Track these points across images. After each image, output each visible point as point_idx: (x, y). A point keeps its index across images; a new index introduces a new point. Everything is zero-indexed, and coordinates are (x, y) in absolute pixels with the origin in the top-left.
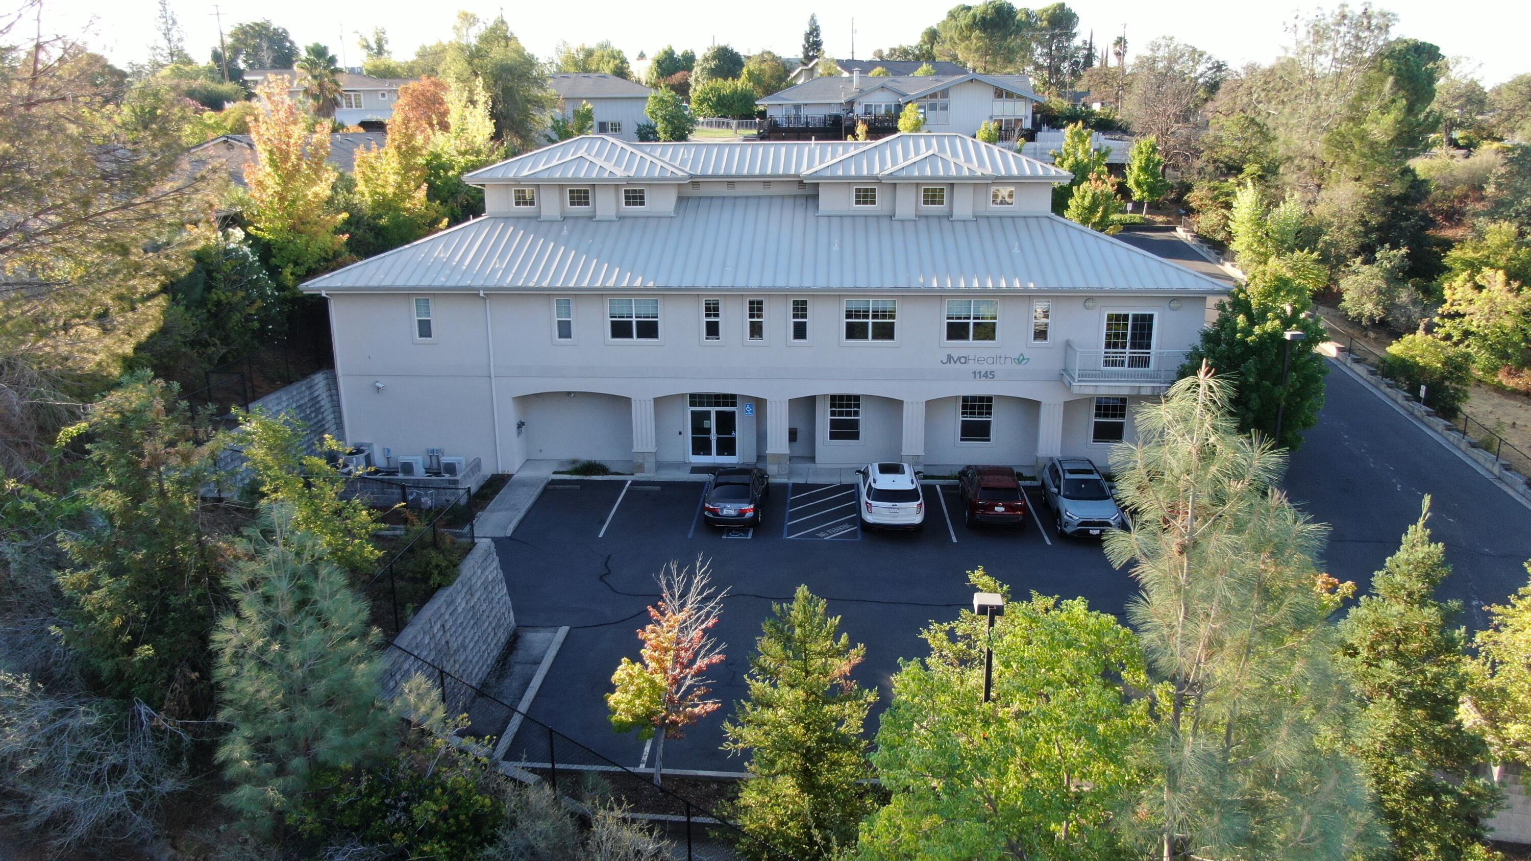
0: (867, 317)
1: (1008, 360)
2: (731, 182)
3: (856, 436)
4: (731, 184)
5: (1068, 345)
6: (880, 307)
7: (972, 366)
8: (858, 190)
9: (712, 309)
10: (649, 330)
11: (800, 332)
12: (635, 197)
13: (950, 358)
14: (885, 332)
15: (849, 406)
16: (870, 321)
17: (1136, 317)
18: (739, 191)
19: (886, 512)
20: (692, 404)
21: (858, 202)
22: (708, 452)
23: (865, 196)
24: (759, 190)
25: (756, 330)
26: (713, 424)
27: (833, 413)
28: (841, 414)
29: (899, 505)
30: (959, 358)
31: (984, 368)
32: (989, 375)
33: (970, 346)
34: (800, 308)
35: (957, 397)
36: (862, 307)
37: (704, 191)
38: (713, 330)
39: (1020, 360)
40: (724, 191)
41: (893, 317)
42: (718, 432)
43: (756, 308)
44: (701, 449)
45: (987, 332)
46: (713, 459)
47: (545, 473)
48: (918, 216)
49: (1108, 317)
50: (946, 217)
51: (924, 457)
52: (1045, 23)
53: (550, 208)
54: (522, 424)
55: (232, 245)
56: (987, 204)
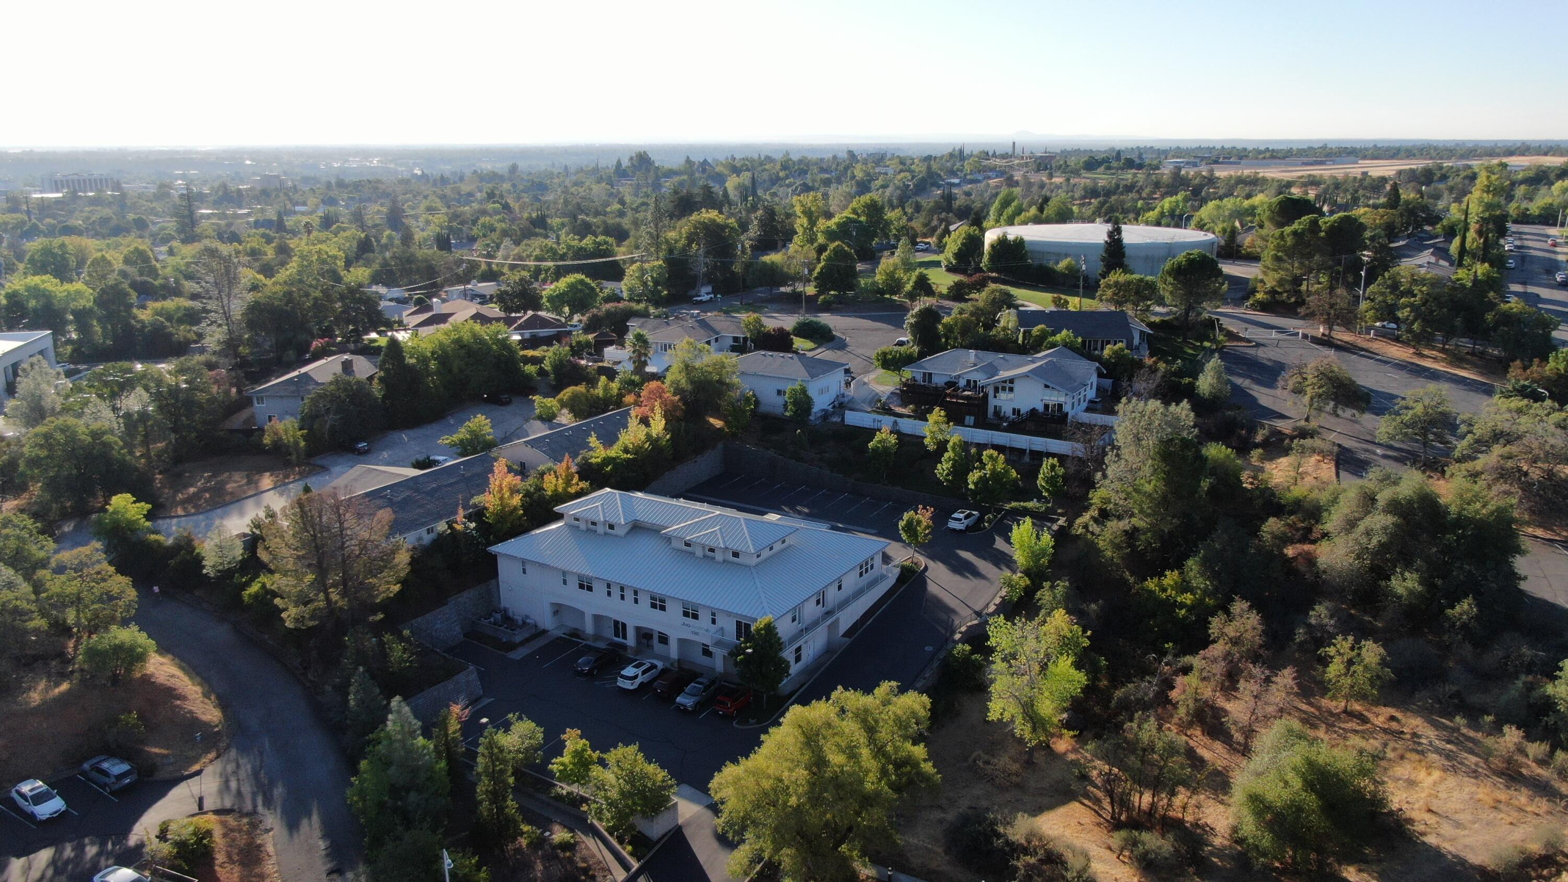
0: (656, 601)
1: (703, 630)
2: (652, 526)
3: (665, 646)
5: (722, 629)
6: (660, 599)
7: (691, 629)
8: (685, 541)
9: (609, 586)
10: (590, 589)
11: (636, 601)
12: (611, 526)
13: (684, 623)
14: (663, 608)
15: (662, 635)
16: (658, 603)
17: (746, 624)
19: (621, 683)
20: (613, 621)
21: (685, 545)
23: (688, 544)
25: (622, 597)
26: (620, 629)
29: (625, 681)
30: (687, 625)
31: (695, 630)
32: (696, 634)
33: (690, 620)
34: (636, 593)
36: (654, 597)
38: (609, 594)
39: (708, 631)
41: (665, 603)
42: (621, 633)
43: (622, 589)
44: (617, 635)
45: (695, 617)
46: (620, 640)
47: (559, 633)
48: (704, 556)
49: (738, 622)
50: (713, 559)
51: (679, 660)
52: (1323, 234)
53: (582, 525)
54: (559, 613)
55: (469, 530)
56: (729, 557)
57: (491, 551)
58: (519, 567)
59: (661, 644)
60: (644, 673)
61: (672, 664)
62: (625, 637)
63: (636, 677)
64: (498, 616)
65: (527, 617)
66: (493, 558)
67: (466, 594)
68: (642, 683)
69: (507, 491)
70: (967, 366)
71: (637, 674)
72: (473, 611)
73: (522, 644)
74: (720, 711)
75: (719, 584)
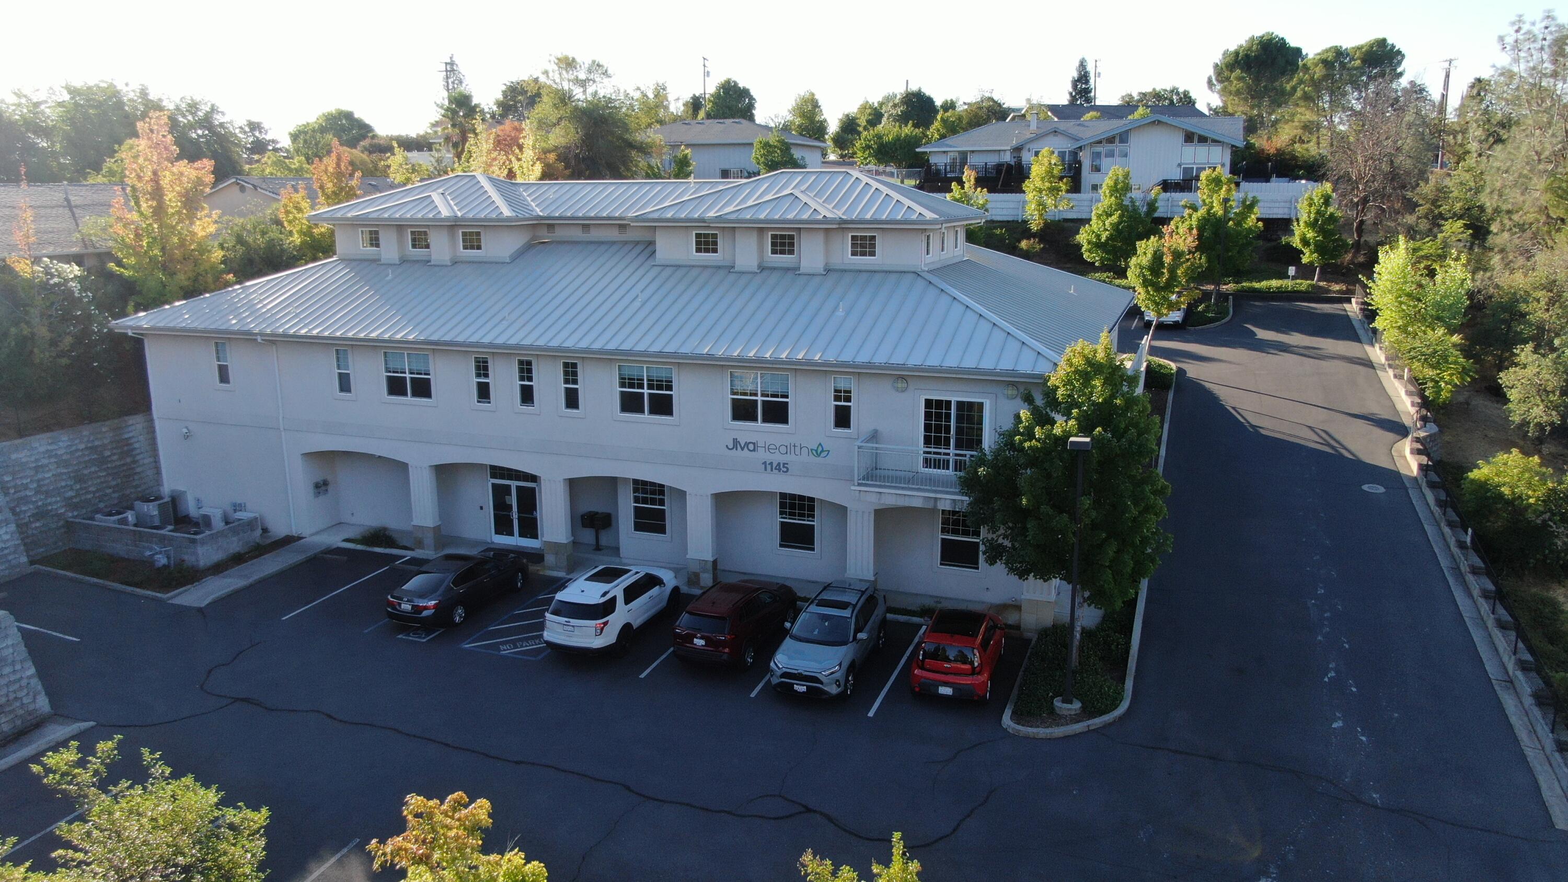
0: (641, 386)
1: (805, 451)
2: (586, 225)
3: (661, 530)
4: (586, 227)
5: (874, 436)
6: (655, 375)
7: (761, 455)
8: (698, 236)
9: (482, 368)
10: (422, 388)
11: (572, 400)
12: (472, 241)
13: (736, 442)
14: (663, 406)
15: (653, 493)
16: (646, 391)
17: (960, 404)
18: (595, 234)
19: (559, 629)
20: (493, 476)
21: (698, 250)
22: (511, 534)
23: (706, 243)
24: (613, 234)
25: (527, 395)
26: (514, 501)
27: (636, 500)
28: (645, 501)
29: (574, 622)
30: (747, 444)
31: (777, 458)
32: (782, 468)
33: (758, 430)
34: (571, 372)
35: (772, 494)
36: (635, 374)
37: (560, 234)
38: (484, 392)
39: (819, 451)
40: (577, 234)
41: (670, 388)
42: (519, 512)
43: (526, 370)
44: (504, 521)
45: (777, 413)
46: (515, 541)
47: (336, 540)
48: (762, 268)
49: (928, 403)
50: (794, 270)
51: (715, 563)
52: (1358, 63)
53: (390, 249)
54: (325, 483)
55: (56, 280)
56: (843, 254)
57: (131, 328)
58: (207, 362)
59: (639, 527)
60: (631, 593)
61: (693, 579)
62: (530, 528)
63: (608, 607)
64: (152, 509)
65: (237, 507)
66: (133, 348)
67: (40, 444)
68: (627, 627)
69: (172, 199)
70: (1028, 136)
71: (614, 599)
72: (70, 494)
73: (218, 569)
74: (946, 684)
75: (840, 313)
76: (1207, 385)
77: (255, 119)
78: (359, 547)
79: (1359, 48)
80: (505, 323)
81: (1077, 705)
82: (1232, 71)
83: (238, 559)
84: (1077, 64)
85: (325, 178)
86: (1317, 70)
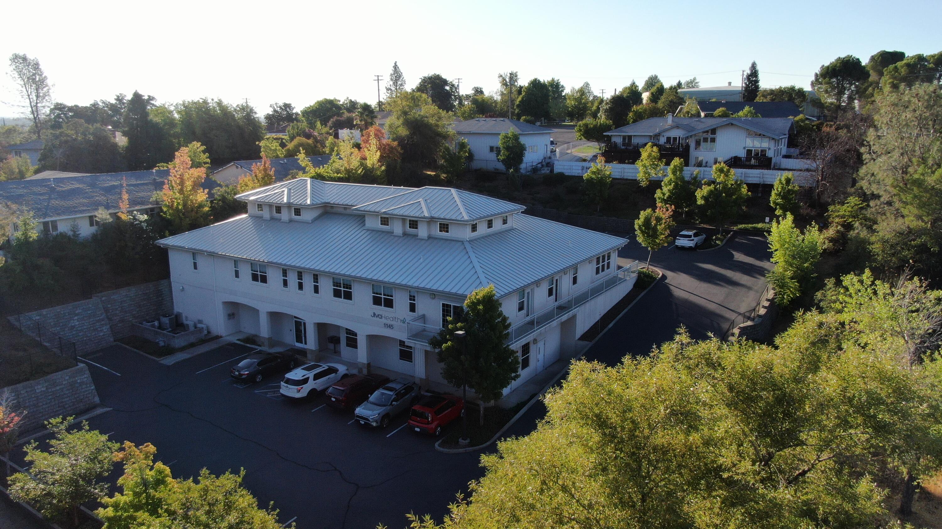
0: (340, 287)
1: (399, 320)
3: (356, 347)
4: (345, 208)
5: (424, 317)
6: (345, 282)
7: (384, 321)
8: (381, 218)
9: (285, 273)
10: (264, 280)
11: (316, 290)
12: (298, 212)
13: (374, 314)
14: (348, 296)
16: (342, 289)
17: (455, 307)
18: (349, 211)
20: (295, 317)
21: (382, 224)
22: (302, 343)
23: (385, 221)
25: (301, 286)
26: (303, 329)
27: (347, 336)
28: (350, 334)
29: (290, 386)
30: (378, 315)
31: (389, 322)
32: (391, 327)
33: (381, 309)
34: (316, 278)
36: (338, 281)
37: (335, 210)
38: (285, 283)
39: (404, 321)
40: (342, 211)
41: (350, 289)
43: (300, 276)
44: (299, 340)
45: (389, 304)
46: (303, 346)
47: (234, 339)
48: (405, 234)
49: (443, 305)
50: (416, 236)
51: (369, 365)
52: (931, 65)
53: (266, 214)
54: (233, 314)
55: (137, 222)
56: (436, 231)
57: (163, 244)
58: (189, 261)
59: (348, 345)
60: (319, 376)
61: (360, 371)
63: (305, 381)
64: (166, 320)
65: (200, 322)
66: (164, 253)
68: (313, 389)
69: (189, 184)
70: (667, 127)
71: (308, 378)
72: (134, 313)
73: (182, 349)
74: (418, 427)
75: (421, 260)
76: (671, 287)
77: (288, 102)
78: (242, 343)
79: (933, 56)
80: (295, 254)
81: (468, 441)
82: (825, 78)
83: (192, 345)
84: (750, 65)
85: (258, 172)
86: (903, 70)
